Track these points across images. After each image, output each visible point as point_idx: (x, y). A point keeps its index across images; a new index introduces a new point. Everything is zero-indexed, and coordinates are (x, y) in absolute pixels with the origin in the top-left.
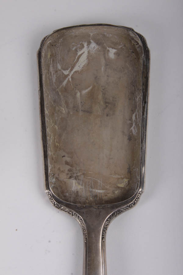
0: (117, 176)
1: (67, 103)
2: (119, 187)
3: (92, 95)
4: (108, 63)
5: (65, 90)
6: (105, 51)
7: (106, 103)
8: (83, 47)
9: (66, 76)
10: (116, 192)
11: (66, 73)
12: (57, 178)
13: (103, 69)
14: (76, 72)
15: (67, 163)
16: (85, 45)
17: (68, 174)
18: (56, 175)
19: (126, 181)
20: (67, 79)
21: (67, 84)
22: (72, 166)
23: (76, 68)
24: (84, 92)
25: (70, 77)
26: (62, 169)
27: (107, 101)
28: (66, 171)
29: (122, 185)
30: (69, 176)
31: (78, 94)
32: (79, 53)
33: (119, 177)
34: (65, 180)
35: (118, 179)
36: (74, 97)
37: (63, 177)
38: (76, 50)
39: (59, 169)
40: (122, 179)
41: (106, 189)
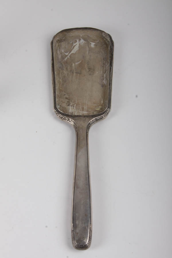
0: (95, 105)
1: (67, 69)
2: (96, 110)
3: (81, 65)
4: (90, 49)
5: (66, 62)
6: (88, 44)
7: (89, 69)
8: (76, 41)
9: (66, 56)
10: (95, 113)
11: (67, 54)
12: (60, 106)
13: (87, 52)
14: (72, 54)
15: (66, 98)
16: (78, 40)
17: (67, 104)
18: (60, 104)
19: (100, 107)
20: (67, 57)
21: (67, 60)
22: (69, 100)
23: (72, 52)
24: (77, 64)
25: (69, 56)
26: (63, 101)
27: (90, 68)
28: (66, 102)
29: (98, 109)
30: (67, 105)
31: (73, 65)
32: (74, 45)
33: (97, 105)
34: (65, 107)
35: (96, 106)
36: (71, 66)
37: (64, 105)
38: (72, 43)
39: (62, 101)
40: (98, 106)
41: (89, 111)
